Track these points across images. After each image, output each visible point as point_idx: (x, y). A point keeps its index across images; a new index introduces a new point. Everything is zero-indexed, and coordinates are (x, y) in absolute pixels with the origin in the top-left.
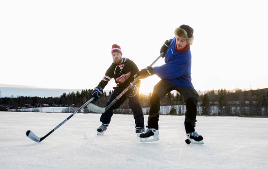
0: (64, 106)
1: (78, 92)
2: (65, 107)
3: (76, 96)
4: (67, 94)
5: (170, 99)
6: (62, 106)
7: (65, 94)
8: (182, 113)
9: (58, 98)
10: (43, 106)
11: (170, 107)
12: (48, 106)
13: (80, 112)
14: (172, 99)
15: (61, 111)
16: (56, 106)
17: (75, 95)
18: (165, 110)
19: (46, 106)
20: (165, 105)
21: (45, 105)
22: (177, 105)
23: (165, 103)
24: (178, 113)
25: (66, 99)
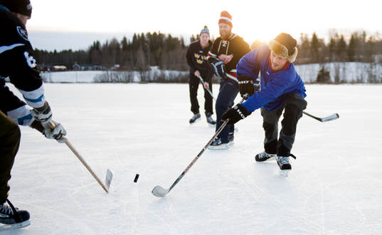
0: (97, 69)
1: (125, 39)
2: (100, 70)
3: (121, 47)
4: (102, 43)
5: (317, 51)
6: (93, 70)
7: (98, 43)
8: (341, 79)
9: (83, 52)
10: (53, 70)
11: (317, 68)
12: (64, 70)
13: (133, 82)
14: (320, 49)
15: (92, 79)
16: (81, 70)
17: (118, 45)
18: (308, 72)
19: (60, 70)
20: (307, 63)
21: (57, 67)
22: (330, 61)
23: (307, 59)
24: (333, 79)
25: (100, 53)
